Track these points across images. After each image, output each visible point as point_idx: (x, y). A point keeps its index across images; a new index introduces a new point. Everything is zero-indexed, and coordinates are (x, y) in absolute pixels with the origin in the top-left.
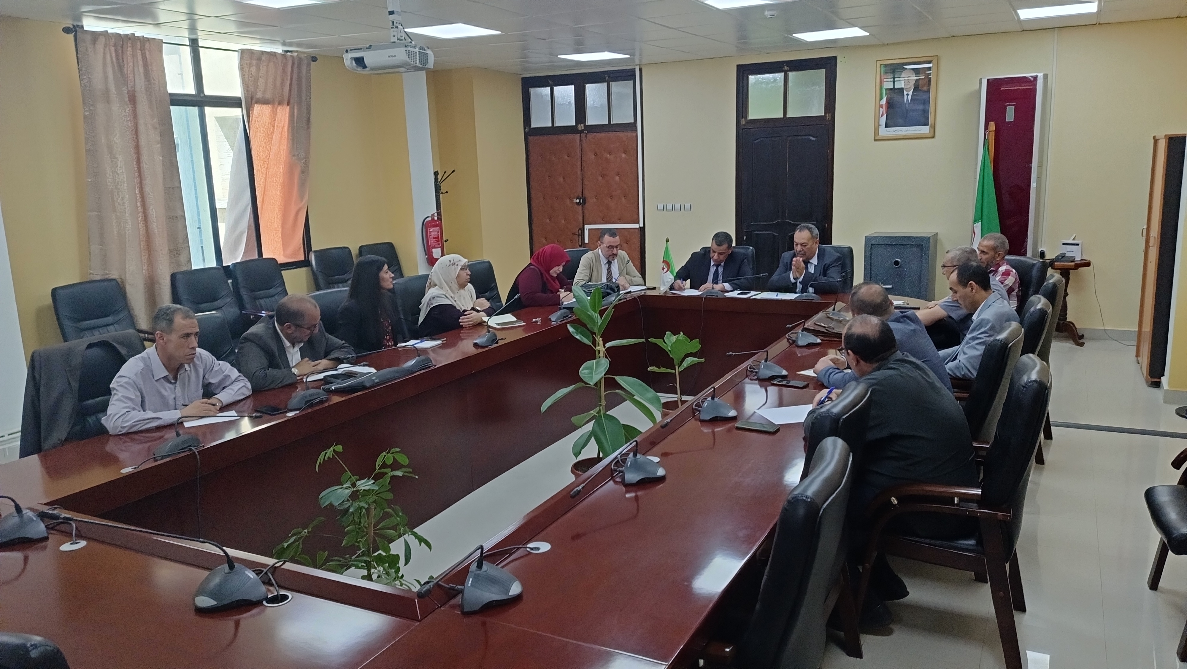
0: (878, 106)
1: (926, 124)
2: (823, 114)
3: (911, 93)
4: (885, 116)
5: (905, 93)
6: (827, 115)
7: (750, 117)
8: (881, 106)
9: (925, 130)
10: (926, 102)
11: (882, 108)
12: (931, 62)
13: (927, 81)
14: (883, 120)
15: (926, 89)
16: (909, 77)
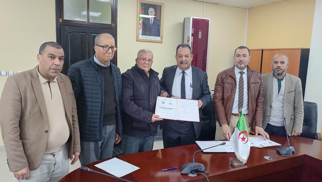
0: (138, 24)
1: (159, 36)
2: (111, 24)
3: (153, 19)
4: (141, 29)
6: (113, 24)
7: (65, 18)
8: (140, 24)
9: (158, 38)
11: (140, 25)
12: (161, 6)
13: (159, 15)
14: (141, 31)
15: (159, 19)
16: (152, 12)
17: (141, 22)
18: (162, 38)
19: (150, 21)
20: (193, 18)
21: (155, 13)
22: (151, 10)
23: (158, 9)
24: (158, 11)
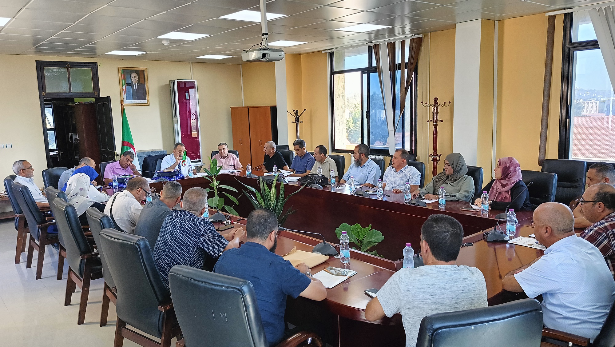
0: (121, 90)
1: (145, 99)
2: (93, 92)
3: (136, 84)
4: (126, 94)
5: (134, 84)
6: (95, 92)
8: (123, 89)
10: (144, 89)
12: (143, 71)
13: (143, 79)
14: (125, 96)
15: (143, 83)
16: (135, 77)
17: (124, 87)
18: (148, 101)
19: (134, 86)
20: (177, 81)
21: (138, 77)
22: (133, 75)
23: (141, 73)
24: (141, 76)
